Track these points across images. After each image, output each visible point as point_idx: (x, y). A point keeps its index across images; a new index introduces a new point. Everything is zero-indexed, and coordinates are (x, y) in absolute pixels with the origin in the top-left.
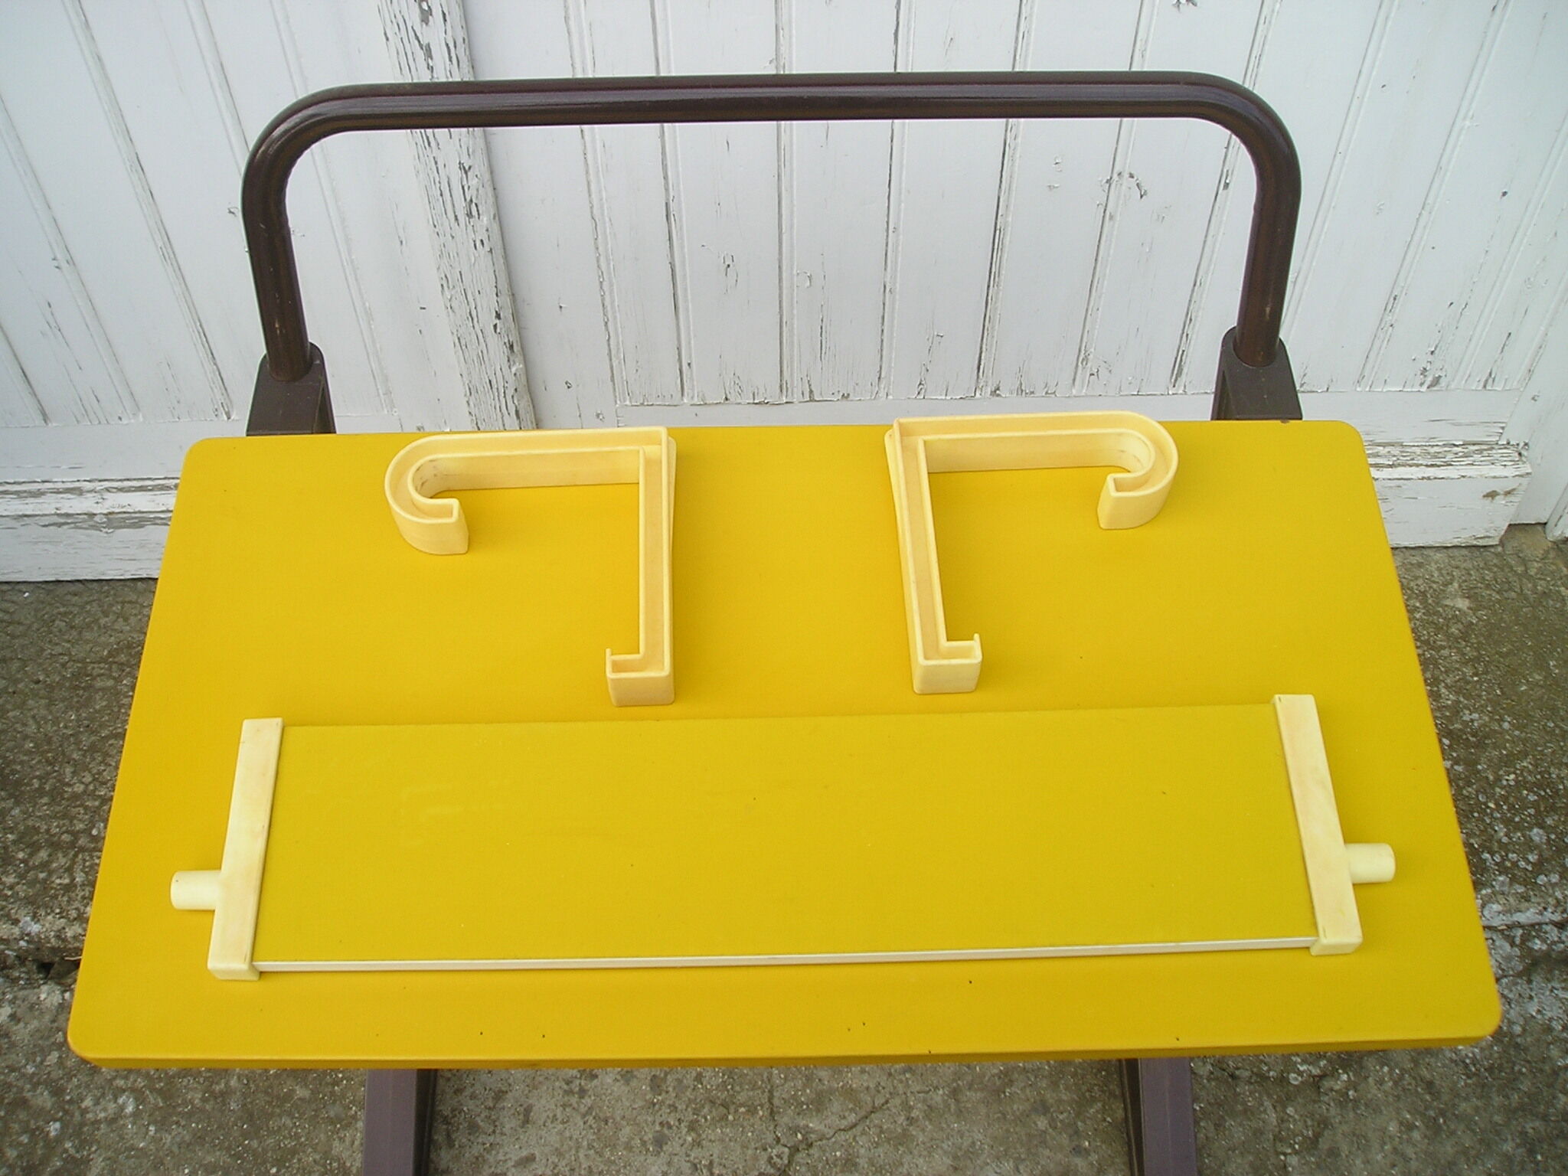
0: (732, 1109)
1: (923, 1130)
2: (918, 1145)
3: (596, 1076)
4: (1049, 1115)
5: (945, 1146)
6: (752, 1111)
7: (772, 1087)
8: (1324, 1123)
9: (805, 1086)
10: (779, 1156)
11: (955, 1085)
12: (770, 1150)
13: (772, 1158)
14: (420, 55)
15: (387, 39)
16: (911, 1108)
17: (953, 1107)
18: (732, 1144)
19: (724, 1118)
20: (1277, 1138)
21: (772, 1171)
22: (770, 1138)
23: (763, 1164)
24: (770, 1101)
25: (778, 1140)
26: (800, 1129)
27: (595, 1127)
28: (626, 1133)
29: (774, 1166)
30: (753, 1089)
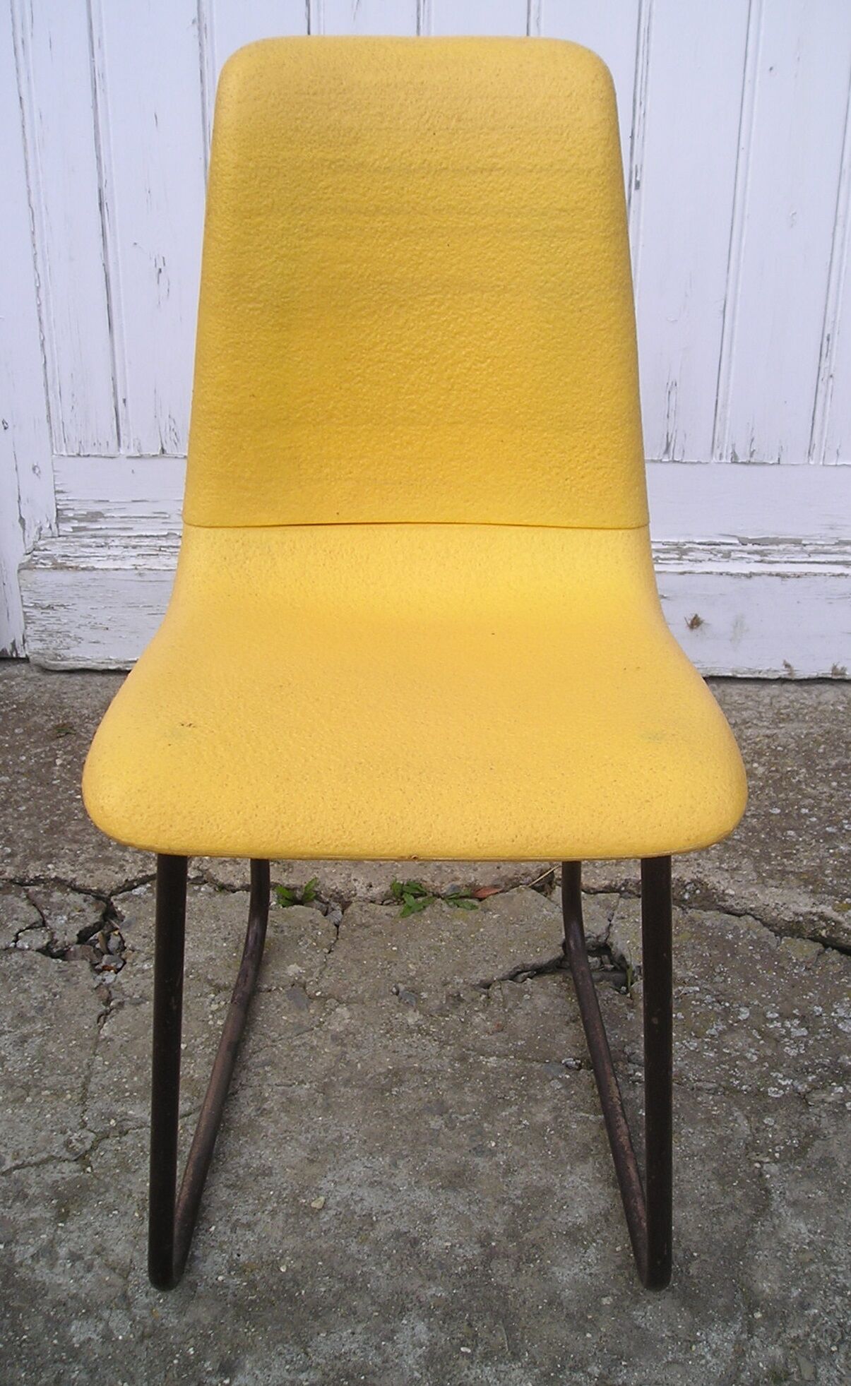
0: (34, 1091)
1: (276, 1122)
2: (267, 1136)
4: (445, 1116)
5: (302, 1138)
6: (58, 1093)
7: (91, 1073)
8: (814, 1134)
9: (132, 1075)
10: (81, 1141)
11: (326, 1080)
12: (70, 1133)
13: (71, 1142)
16: (266, 1099)
17: (320, 1101)
18: (22, 1124)
19: (20, 1100)
20: (751, 1146)
21: (67, 1155)
22: (74, 1122)
23: (56, 1149)
24: (84, 1086)
25: (84, 1125)
26: (114, 1115)
29: (71, 1150)
30: (67, 1073)
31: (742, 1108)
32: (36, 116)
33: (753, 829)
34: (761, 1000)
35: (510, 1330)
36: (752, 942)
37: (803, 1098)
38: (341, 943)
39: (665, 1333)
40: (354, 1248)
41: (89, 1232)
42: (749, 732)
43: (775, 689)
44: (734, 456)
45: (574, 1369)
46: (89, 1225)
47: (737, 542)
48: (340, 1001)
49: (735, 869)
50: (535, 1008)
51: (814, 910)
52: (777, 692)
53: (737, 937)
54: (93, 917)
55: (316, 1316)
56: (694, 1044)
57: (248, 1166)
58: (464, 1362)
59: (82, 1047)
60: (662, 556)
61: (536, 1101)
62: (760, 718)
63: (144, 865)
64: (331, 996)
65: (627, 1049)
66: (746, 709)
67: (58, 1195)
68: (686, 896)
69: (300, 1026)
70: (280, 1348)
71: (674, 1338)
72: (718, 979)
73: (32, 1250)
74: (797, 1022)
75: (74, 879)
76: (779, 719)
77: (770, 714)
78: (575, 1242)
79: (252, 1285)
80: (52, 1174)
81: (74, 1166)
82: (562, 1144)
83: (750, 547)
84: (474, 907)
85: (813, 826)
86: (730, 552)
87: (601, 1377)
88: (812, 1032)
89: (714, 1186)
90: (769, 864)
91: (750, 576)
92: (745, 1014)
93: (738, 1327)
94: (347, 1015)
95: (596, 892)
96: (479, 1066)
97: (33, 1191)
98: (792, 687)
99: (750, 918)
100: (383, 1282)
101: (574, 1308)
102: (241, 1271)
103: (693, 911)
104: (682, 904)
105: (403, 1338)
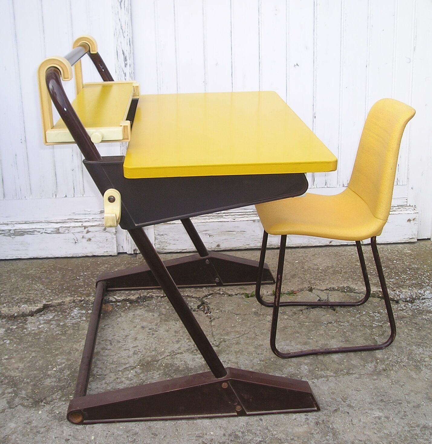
1: (261, 337)
3: (157, 331)
4: (299, 334)
9: (223, 331)
14: (124, 75)
15: (116, 72)
16: (256, 333)
20: (371, 334)
24: (212, 334)
25: (215, 341)
26: (222, 338)
27: (157, 340)
28: (167, 340)
29: (214, 345)
30: (207, 332)
31: (367, 328)
33: (359, 276)
34: (368, 310)
35: (325, 366)
37: (381, 326)
39: (359, 365)
41: (225, 358)
44: (343, 185)
45: (341, 371)
46: (224, 357)
48: (267, 315)
51: (378, 290)
54: (200, 303)
55: (282, 366)
56: (353, 318)
57: (257, 344)
58: (317, 371)
59: (208, 327)
61: (319, 330)
63: (209, 291)
64: (265, 314)
65: (338, 320)
68: (345, 291)
69: (259, 320)
70: (276, 372)
71: (361, 365)
74: (377, 313)
75: (192, 295)
79: (266, 363)
81: (216, 348)
82: (327, 336)
84: (294, 295)
85: (374, 274)
87: (347, 372)
88: (381, 315)
89: (364, 341)
92: (364, 313)
93: (374, 363)
95: (323, 290)
96: (304, 325)
99: (362, 294)
101: (338, 362)
102: (263, 361)
103: (348, 293)
104: (345, 292)
105: (302, 369)
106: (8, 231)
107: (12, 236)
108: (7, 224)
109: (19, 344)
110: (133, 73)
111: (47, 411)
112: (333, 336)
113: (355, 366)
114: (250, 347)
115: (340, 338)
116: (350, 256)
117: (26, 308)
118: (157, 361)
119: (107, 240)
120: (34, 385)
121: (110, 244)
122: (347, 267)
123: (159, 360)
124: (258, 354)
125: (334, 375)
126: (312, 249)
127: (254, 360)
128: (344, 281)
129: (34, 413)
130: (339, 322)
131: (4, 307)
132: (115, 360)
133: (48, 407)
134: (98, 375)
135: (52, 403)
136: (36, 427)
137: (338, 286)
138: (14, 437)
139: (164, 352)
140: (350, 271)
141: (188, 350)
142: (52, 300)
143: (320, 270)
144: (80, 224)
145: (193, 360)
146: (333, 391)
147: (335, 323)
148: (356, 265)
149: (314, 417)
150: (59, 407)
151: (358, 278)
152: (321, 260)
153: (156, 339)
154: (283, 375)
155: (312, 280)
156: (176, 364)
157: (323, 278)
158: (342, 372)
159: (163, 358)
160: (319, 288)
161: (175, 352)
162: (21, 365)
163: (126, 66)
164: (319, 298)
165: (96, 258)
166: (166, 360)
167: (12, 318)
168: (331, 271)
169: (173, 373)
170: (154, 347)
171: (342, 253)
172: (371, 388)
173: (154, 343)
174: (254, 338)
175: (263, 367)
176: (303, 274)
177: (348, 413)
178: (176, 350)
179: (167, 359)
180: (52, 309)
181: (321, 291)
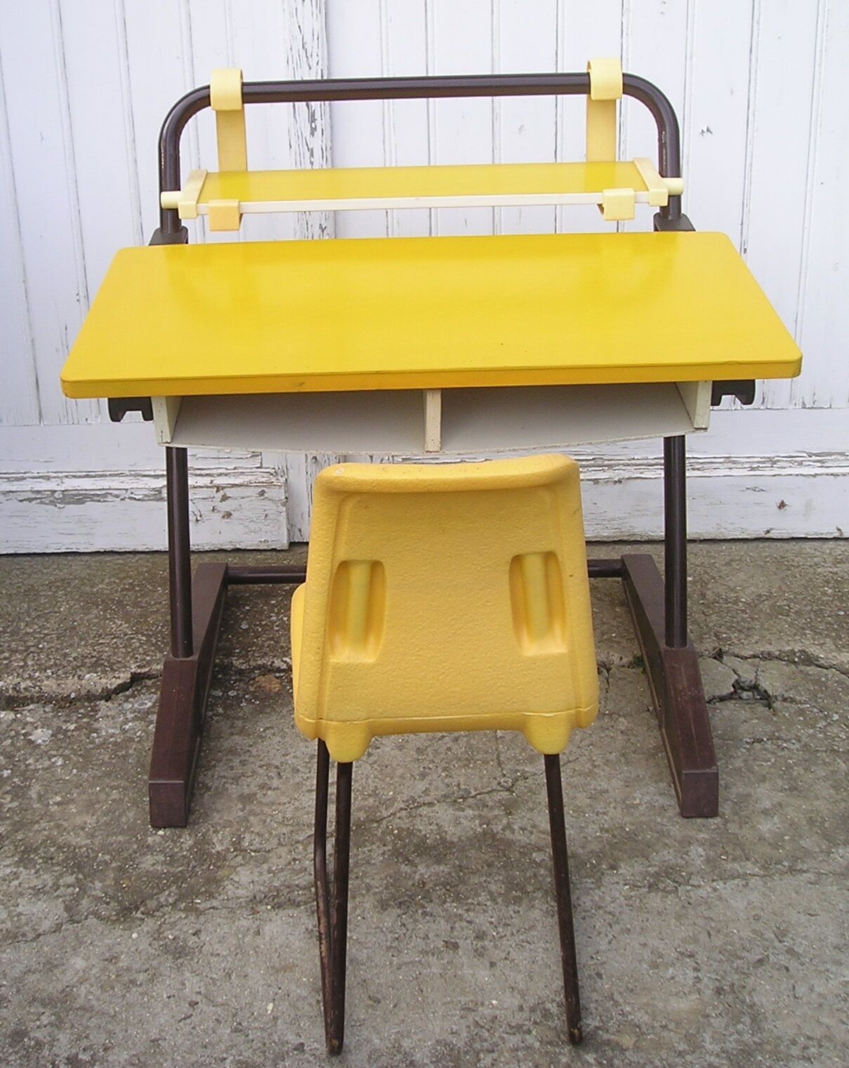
0: (472, 762)
1: (603, 770)
2: (600, 776)
3: (379, 748)
5: (619, 777)
6: (486, 762)
7: (499, 753)
9: (521, 754)
10: (505, 782)
11: (623, 751)
12: (499, 779)
13: (501, 783)
14: (308, 154)
15: (291, 147)
16: (594, 761)
17: (623, 760)
18: (473, 776)
19: (467, 766)
21: (501, 789)
22: (499, 774)
23: (494, 785)
24: (498, 758)
25: (504, 775)
26: (519, 771)
27: (379, 769)
28: (400, 771)
29: (502, 786)
30: (486, 753)
31: (840, 758)
32: (395, 222)
33: (830, 623)
34: (844, 710)
35: (743, 850)
36: (836, 682)
38: (611, 688)
39: (817, 850)
40: (659, 820)
41: (526, 819)
42: (819, 570)
43: (832, 544)
44: (804, 403)
45: (776, 864)
47: (805, 455)
48: (620, 716)
49: (822, 644)
50: (724, 716)
52: (833, 546)
53: (827, 679)
55: (649, 847)
56: (811, 731)
57: (595, 789)
58: (723, 862)
59: (490, 741)
60: (761, 465)
61: (734, 758)
62: (825, 562)
64: (614, 713)
65: (776, 734)
66: (815, 557)
67: (503, 805)
68: (796, 660)
70: (636, 859)
71: (822, 851)
72: (820, 700)
73: (501, 827)
76: (837, 562)
77: (831, 559)
78: (767, 815)
79: (614, 836)
80: (497, 796)
81: (506, 793)
82: (751, 776)
83: (814, 458)
86: (802, 461)
87: (790, 867)
89: (831, 791)
90: (841, 640)
91: (815, 476)
92: (836, 717)
94: (626, 722)
95: (746, 658)
97: (490, 804)
98: (842, 543)
99: (834, 670)
100: (677, 832)
101: (771, 841)
102: (607, 831)
103: (802, 667)
104: (795, 662)
105: (693, 854)
106: (49, 493)
107: (58, 505)
108: (48, 478)
109: (83, 768)
110: (328, 148)
111: (148, 932)
112: (764, 776)
113: (807, 853)
114: (579, 795)
115: (780, 782)
116: (811, 570)
117: (94, 681)
118: (379, 822)
119: (266, 515)
120: (120, 869)
121: (272, 525)
122: (803, 599)
123: (382, 820)
124: (597, 815)
125: (762, 872)
126: (724, 546)
127: (587, 827)
128: (795, 635)
129: (122, 936)
130: (778, 738)
131: (48, 677)
132: (289, 815)
133: (150, 924)
134: (254, 852)
135: (157, 914)
136: (128, 969)
137: (779, 649)
138: (83, 990)
139: (393, 799)
140: (809, 608)
141: (445, 796)
142: (149, 663)
143: (740, 604)
144: (207, 481)
145: (457, 822)
146: (757, 912)
147: (770, 742)
148: (824, 593)
149: (714, 977)
150: (173, 924)
151: (827, 629)
152: (745, 578)
153: (375, 766)
154: (650, 869)
155: (722, 630)
156: (420, 831)
157: (746, 625)
158: (780, 866)
159: (392, 814)
160: (737, 651)
161: (418, 800)
162: (90, 820)
163: (312, 134)
164: (736, 677)
165: (241, 555)
166: (397, 821)
167: (65, 703)
168: (765, 607)
169: (413, 852)
170: (372, 785)
171: (793, 561)
172: (841, 910)
173: (372, 776)
174: (590, 774)
175: (607, 847)
176: (703, 613)
177: (787, 969)
178: (419, 797)
179: (399, 818)
180: (149, 682)
181: (742, 658)
